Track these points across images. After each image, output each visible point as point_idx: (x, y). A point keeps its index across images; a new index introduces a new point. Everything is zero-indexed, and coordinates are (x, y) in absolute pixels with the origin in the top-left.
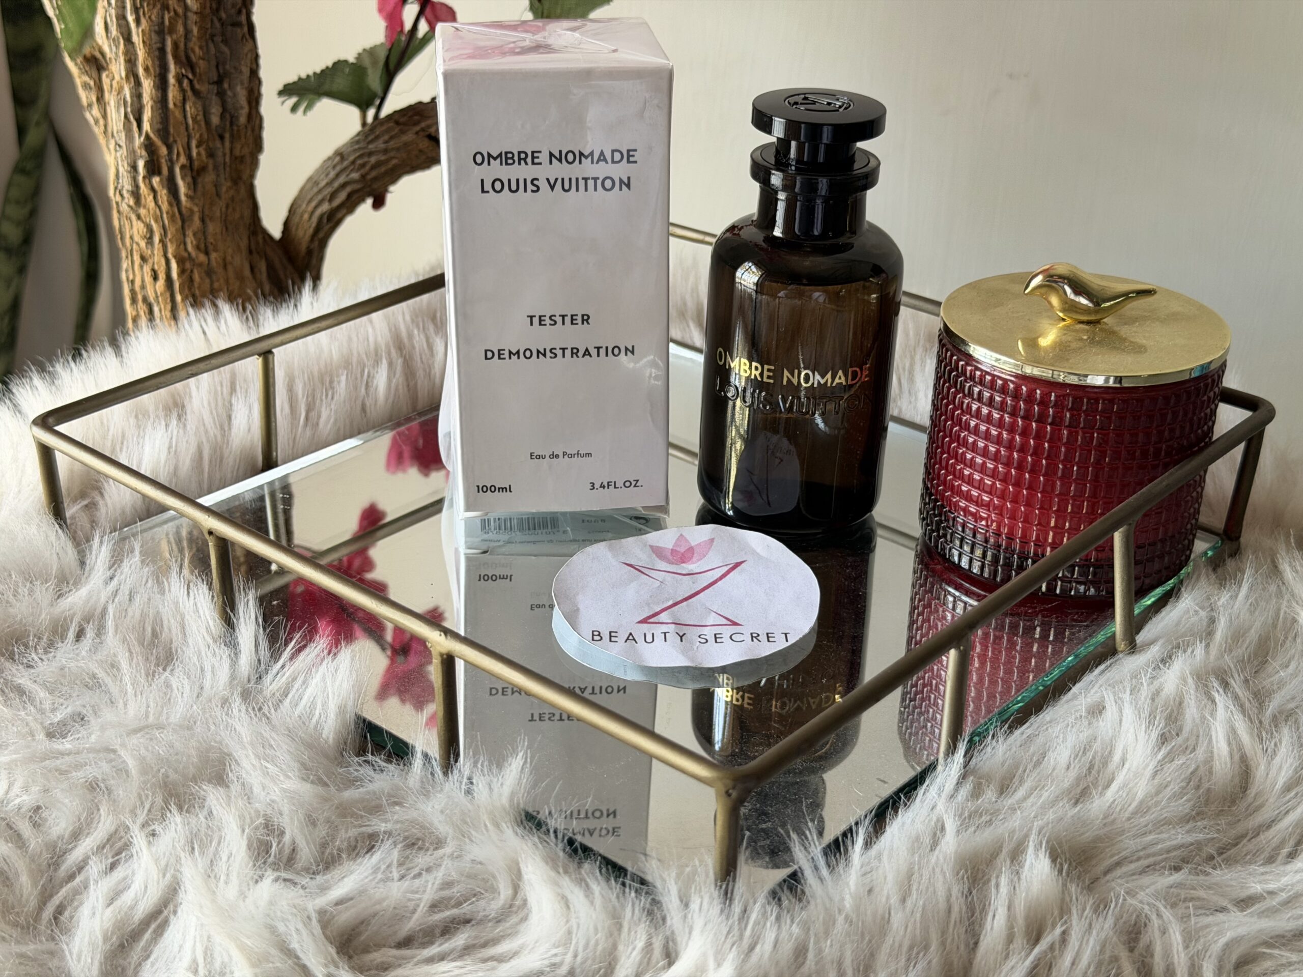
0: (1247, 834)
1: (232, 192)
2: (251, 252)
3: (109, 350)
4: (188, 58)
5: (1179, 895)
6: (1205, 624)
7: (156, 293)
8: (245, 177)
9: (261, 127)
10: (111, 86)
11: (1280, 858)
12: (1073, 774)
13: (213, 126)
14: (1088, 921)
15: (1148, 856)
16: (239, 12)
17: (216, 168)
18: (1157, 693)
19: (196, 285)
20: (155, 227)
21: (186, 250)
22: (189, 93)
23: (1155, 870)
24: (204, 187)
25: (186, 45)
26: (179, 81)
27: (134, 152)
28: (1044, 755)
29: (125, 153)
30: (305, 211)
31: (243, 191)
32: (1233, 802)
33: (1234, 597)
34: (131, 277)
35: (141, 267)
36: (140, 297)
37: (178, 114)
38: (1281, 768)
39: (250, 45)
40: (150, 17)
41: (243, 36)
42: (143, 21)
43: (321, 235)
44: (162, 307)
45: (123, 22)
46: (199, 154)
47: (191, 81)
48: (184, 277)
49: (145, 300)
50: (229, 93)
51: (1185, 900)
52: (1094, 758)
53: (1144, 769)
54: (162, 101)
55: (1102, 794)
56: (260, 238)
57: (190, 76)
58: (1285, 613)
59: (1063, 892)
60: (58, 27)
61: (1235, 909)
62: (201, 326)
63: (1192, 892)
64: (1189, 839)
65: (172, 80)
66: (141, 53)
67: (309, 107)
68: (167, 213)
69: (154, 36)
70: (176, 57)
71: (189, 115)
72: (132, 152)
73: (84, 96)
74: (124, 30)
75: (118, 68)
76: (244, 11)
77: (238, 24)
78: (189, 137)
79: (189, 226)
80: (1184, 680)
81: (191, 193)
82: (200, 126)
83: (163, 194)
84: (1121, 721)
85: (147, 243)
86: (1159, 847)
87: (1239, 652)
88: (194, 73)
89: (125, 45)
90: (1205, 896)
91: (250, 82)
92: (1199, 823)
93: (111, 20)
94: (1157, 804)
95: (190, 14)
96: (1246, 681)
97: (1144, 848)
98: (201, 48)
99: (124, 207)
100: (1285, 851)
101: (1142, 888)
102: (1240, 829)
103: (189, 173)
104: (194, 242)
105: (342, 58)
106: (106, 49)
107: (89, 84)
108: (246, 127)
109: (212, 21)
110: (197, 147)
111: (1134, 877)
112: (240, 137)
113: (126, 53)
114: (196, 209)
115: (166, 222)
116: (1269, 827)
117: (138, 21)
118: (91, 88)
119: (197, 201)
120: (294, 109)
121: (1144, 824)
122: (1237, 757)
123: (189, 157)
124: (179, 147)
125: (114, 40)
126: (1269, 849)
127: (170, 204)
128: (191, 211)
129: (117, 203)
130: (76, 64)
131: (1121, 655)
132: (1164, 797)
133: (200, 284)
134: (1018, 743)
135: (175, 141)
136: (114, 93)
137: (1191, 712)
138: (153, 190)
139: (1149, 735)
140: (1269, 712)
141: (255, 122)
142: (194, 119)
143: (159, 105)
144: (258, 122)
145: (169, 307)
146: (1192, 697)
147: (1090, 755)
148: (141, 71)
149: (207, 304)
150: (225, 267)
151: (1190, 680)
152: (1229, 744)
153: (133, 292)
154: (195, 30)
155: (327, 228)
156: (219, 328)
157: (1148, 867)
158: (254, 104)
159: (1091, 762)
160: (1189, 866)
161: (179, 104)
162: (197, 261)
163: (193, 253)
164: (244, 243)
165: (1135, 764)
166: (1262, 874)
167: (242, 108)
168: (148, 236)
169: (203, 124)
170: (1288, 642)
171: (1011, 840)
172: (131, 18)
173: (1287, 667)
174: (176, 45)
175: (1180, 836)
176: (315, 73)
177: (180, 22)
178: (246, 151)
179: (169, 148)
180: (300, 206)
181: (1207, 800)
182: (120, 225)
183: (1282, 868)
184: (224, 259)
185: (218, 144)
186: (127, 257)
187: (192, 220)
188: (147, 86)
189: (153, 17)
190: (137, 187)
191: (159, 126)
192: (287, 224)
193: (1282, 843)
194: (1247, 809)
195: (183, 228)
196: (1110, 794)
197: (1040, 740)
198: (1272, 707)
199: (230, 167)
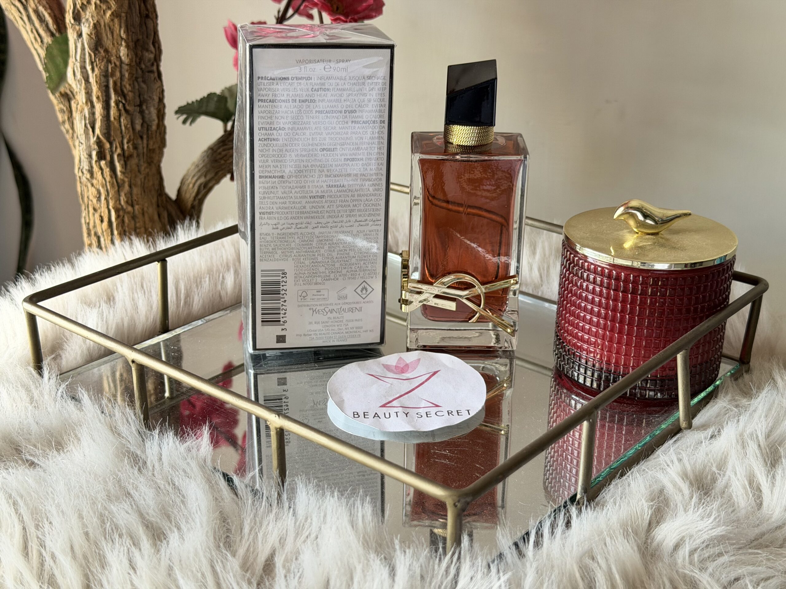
1: (147, 170)
2: (158, 206)
4: (122, 91)
7: (102, 229)
8: (155, 162)
9: (165, 132)
10: (77, 108)
13: (137, 131)
16: (153, 65)
17: (138, 155)
19: (126, 225)
20: (102, 190)
21: (120, 204)
22: (123, 111)
24: (131, 167)
25: (121, 83)
26: (117, 104)
27: (90, 146)
29: (85, 148)
30: (190, 183)
31: (154, 170)
34: (87, 221)
35: (94, 214)
36: (93, 233)
37: (116, 124)
39: (158, 84)
40: (100, 67)
41: (155, 78)
42: (97, 70)
43: (200, 197)
44: (106, 238)
45: (85, 70)
46: (128, 147)
47: (124, 105)
48: (119, 220)
49: (96, 234)
50: (147, 112)
54: (106, 117)
56: (164, 197)
57: (124, 102)
60: (46, 76)
65: (113, 104)
66: (95, 88)
67: (193, 121)
68: (109, 182)
69: (103, 79)
70: (115, 90)
71: (123, 124)
73: (60, 117)
74: (84, 75)
75: (81, 97)
76: (155, 64)
77: (152, 72)
78: (123, 137)
79: (122, 190)
81: (123, 170)
82: (129, 131)
83: (107, 171)
85: (97, 201)
88: (126, 99)
89: (85, 84)
91: (159, 105)
93: (77, 69)
95: (123, 65)
98: (130, 85)
99: (84, 179)
103: (122, 159)
104: (125, 200)
105: (213, 91)
106: (74, 86)
107: (63, 110)
108: (156, 132)
109: (137, 70)
110: (128, 143)
112: (152, 138)
113: (86, 88)
114: (126, 180)
115: (109, 187)
117: (93, 70)
118: (64, 112)
119: (126, 175)
120: (184, 122)
123: (123, 149)
124: (116, 143)
125: (79, 81)
127: (111, 177)
128: (124, 181)
129: (80, 177)
130: (56, 97)
133: (128, 225)
135: (114, 140)
136: (79, 112)
138: (101, 169)
141: (161, 130)
142: (126, 127)
143: (105, 119)
144: (163, 128)
145: (110, 238)
148: (95, 99)
149: (127, 238)
150: (143, 214)
153: (89, 230)
154: (127, 75)
155: (203, 192)
158: (161, 117)
161: (116, 117)
162: (126, 210)
163: (125, 207)
164: (154, 200)
167: (154, 120)
168: (98, 196)
169: (131, 129)
172: (89, 68)
174: (115, 83)
176: (197, 101)
177: (118, 70)
178: (156, 146)
179: (111, 144)
180: (188, 179)
182: (81, 191)
184: (143, 210)
185: (140, 141)
186: (85, 209)
187: (124, 187)
188: (98, 108)
189: (102, 67)
190: (92, 167)
191: (105, 131)
192: (179, 191)
195: (118, 191)
199: (147, 156)
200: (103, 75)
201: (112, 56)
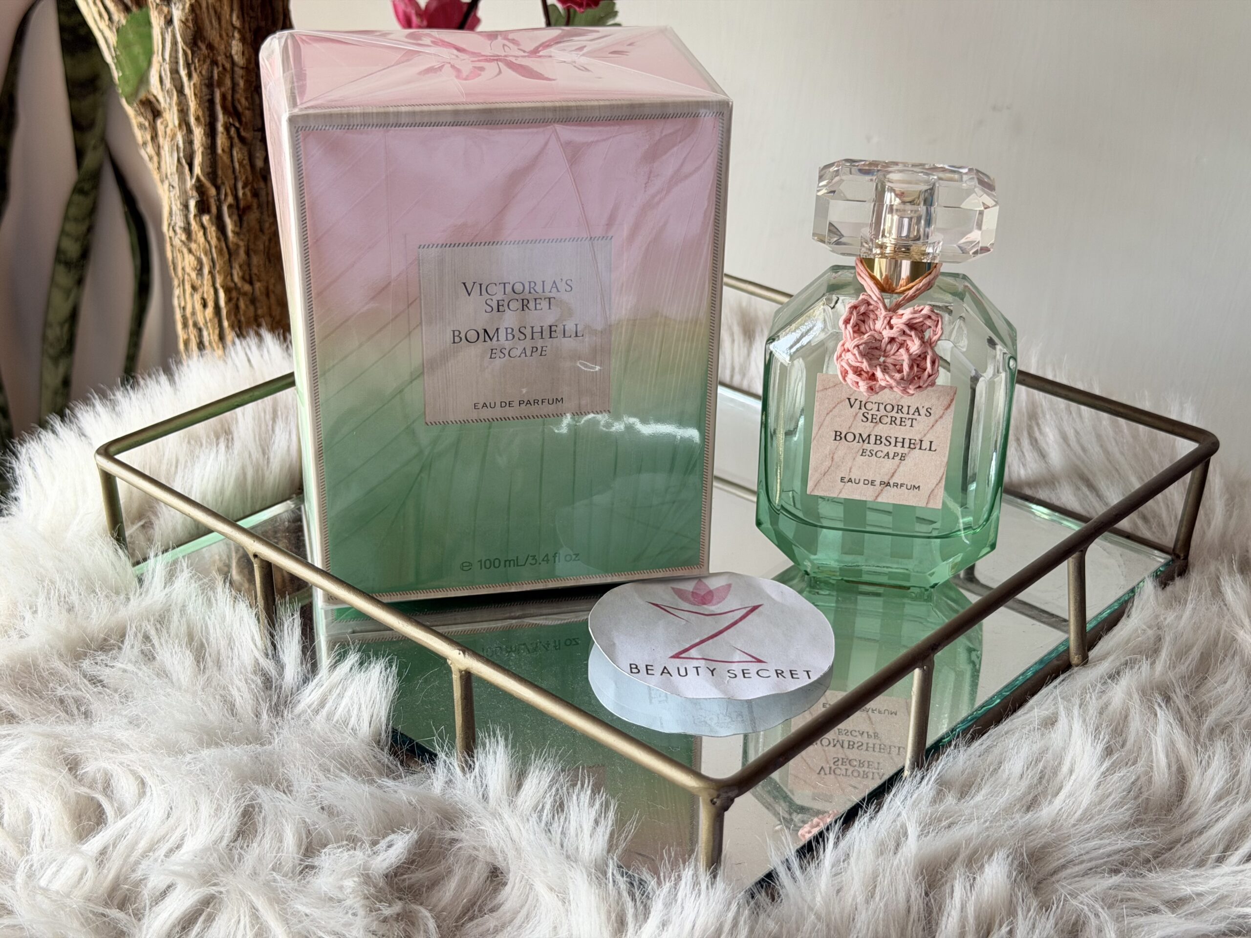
0: (1181, 839)
3: (163, 378)
4: (235, 108)
5: (1116, 896)
6: (1152, 641)
7: (205, 318)
11: (1210, 861)
12: (1024, 785)
13: (258, 169)
14: (1032, 920)
15: (1091, 860)
17: (260, 206)
18: (1107, 705)
19: (241, 312)
20: (205, 260)
21: (232, 280)
22: (236, 140)
23: (1096, 872)
24: (248, 224)
25: (233, 97)
26: (227, 129)
27: (186, 192)
28: (1000, 763)
29: (178, 193)
32: (1169, 810)
33: (1179, 617)
34: (183, 304)
35: (192, 295)
36: (191, 323)
37: (226, 158)
38: (1213, 779)
40: (200, 72)
42: (195, 76)
44: (211, 331)
45: (177, 76)
46: (244, 194)
47: (237, 130)
48: (231, 305)
49: (195, 325)
51: (1122, 901)
52: (1045, 768)
53: (1089, 780)
54: (211, 147)
55: (1050, 802)
57: (237, 125)
58: (1226, 631)
59: (1011, 895)
60: (116, 74)
61: (1166, 910)
62: (246, 354)
63: (1129, 893)
64: (1128, 844)
65: (220, 128)
66: (193, 104)
68: (216, 247)
69: (204, 89)
70: (224, 108)
71: (236, 160)
72: (184, 192)
73: (140, 135)
74: (178, 83)
75: (171, 116)
78: (236, 179)
79: (235, 260)
80: (1130, 696)
81: (237, 229)
82: (245, 170)
83: (212, 230)
84: (1071, 733)
85: (197, 275)
86: (1101, 851)
87: (1183, 668)
88: (240, 122)
89: (178, 97)
90: (1140, 898)
92: (1137, 830)
93: (165, 74)
94: (1100, 812)
95: (236, 69)
96: (1187, 697)
97: (1087, 853)
98: (246, 99)
99: (177, 242)
100: (1214, 856)
101: (1084, 890)
102: (1174, 834)
103: (236, 212)
104: (240, 274)
106: (160, 98)
107: (144, 125)
110: (243, 188)
111: (1077, 879)
113: (179, 104)
115: (215, 255)
116: (1201, 833)
117: (190, 76)
118: (146, 128)
119: (242, 236)
121: (1089, 829)
122: (1174, 768)
123: (236, 197)
124: (226, 189)
125: (168, 92)
126: (1200, 854)
127: (219, 239)
128: (238, 246)
129: (170, 238)
130: (132, 107)
131: (1076, 669)
132: (1106, 806)
133: (245, 312)
134: (978, 754)
135: (223, 183)
136: (168, 139)
137: (1136, 724)
138: (203, 227)
139: (1095, 748)
140: (1205, 727)
142: (240, 163)
143: (209, 151)
145: (217, 332)
146: (1137, 712)
147: (1041, 766)
148: (192, 121)
149: (252, 333)
150: (268, 296)
151: (1136, 696)
152: (1167, 756)
153: (184, 317)
154: (242, 83)
156: (262, 356)
157: (1091, 869)
159: (1042, 772)
160: (1128, 869)
161: (227, 149)
162: (242, 290)
163: (239, 285)
165: (1081, 774)
166: (1193, 877)
168: (198, 268)
169: (248, 168)
170: (1227, 660)
171: (967, 845)
172: (183, 73)
173: (1225, 682)
174: (224, 97)
175: (1120, 842)
177: (228, 76)
179: (218, 189)
181: (1146, 809)
182: (173, 257)
183: (1211, 872)
184: (267, 288)
185: (262, 185)
186: (179, 286)
187: (238, 254)
188: (198, 133)
189: (204, 72)
190: (189, 224)
191: (209, 170)
193: (1213, 847)
194: (1181, 817)
195: (230, 261)
196: (1058, 802)
197: (996, 751)
198: (1209, 721)
200: (205, 84)
201: (219, 54)
